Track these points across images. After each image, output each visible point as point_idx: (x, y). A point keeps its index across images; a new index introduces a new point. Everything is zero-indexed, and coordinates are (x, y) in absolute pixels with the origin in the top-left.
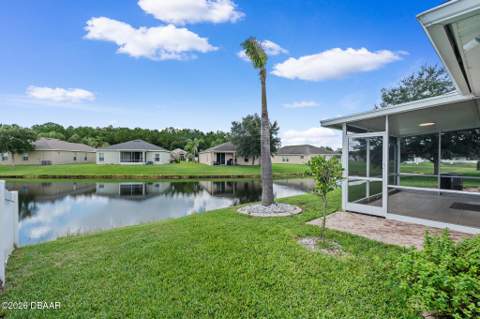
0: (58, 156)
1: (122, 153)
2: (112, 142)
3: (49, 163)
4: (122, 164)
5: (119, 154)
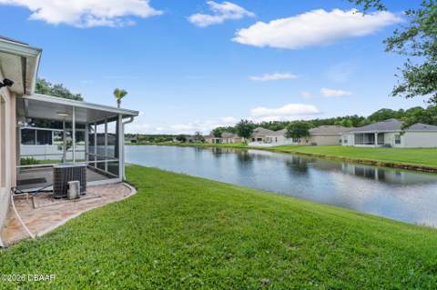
0: (321, 143)
1: (356, 135)
3: (314, 144)
4: (357, 146)
5: (353, 137)
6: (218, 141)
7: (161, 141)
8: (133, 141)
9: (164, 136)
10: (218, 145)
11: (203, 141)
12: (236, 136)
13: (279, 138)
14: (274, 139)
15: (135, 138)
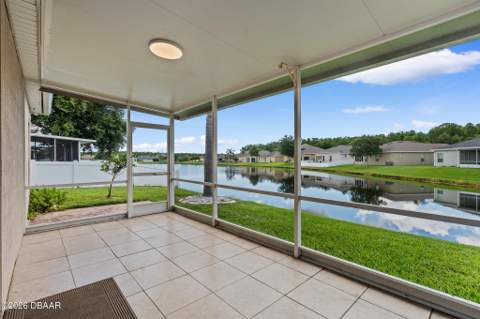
1: (462, 152)
2: (451, 142)
3: (391, 164)
4: (462, 166)
5: (458, 153)
6: (253, 160)
7: (186, 160)
8: (154, 160)
9: (190, 155)
10: (254, 164)
11: (236, 160)
12: (277, 154)
13: (334, 156)
14: (327, 157)
15: (157, 157)
